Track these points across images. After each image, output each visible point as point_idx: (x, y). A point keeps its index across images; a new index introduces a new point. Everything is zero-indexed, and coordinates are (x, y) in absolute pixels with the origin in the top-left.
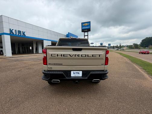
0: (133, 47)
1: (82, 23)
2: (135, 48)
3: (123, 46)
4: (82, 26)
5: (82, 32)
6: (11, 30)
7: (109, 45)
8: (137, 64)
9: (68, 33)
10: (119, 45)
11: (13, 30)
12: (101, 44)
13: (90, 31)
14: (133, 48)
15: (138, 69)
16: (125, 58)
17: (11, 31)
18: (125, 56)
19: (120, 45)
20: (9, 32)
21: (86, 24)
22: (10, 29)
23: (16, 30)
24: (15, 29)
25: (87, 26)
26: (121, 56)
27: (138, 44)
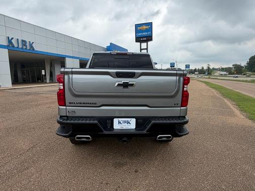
0: (233, 71)
1: (137, 26)
2: (237, 73)
3: (214, 69)
4: (137, 31)
5: (136, 41)
6: (10, 38)
7: (187, 66)
8: (230, 98)
9: (111, 43)
10: (205, 68)
11: (12, 38)
12: (172, 65)
13: (151, 40)
14: (234, 74)
15: (230, 105)
16: (213, 90)
17: (10, 41)
18: (214, 88)
19: (208, 67)
20: (5, 43)
21: (145, 27)
22: (8, 37)
23: (18, 39)
24: (16, 37)
25: (147, 30)
26: (208, 87)
27: (243, 65)
